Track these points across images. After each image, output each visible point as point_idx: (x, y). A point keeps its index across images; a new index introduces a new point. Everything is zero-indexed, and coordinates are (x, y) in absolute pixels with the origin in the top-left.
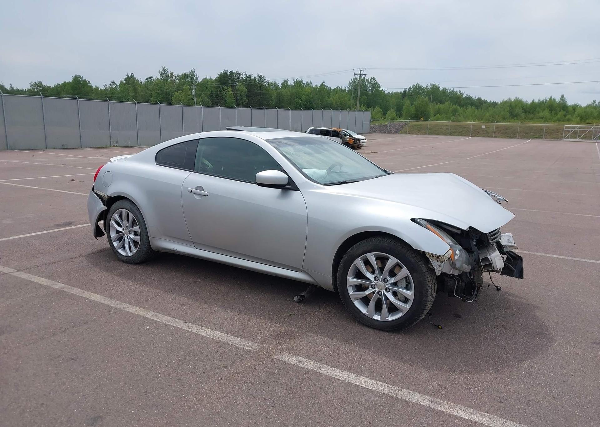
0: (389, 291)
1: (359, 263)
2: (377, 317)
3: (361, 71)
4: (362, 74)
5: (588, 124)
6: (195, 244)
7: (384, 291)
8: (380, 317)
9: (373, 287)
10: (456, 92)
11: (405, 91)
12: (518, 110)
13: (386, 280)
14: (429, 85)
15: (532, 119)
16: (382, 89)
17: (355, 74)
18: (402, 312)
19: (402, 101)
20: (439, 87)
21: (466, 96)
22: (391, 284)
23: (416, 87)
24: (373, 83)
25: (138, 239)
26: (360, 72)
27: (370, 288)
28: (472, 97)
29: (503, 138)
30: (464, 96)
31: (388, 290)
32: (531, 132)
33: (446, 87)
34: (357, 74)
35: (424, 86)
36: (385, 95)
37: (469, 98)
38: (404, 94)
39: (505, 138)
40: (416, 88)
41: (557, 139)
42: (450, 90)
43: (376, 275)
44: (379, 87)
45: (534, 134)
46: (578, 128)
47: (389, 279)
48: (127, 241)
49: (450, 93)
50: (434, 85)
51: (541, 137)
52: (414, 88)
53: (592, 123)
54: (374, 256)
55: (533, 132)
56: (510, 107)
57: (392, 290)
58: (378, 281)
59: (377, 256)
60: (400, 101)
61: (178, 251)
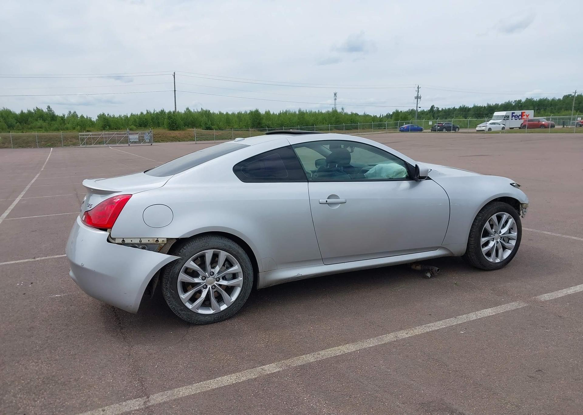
0: (502, 239)
1: (487, 224)
2: (497, 260)
5: (88, 131)
6: (324, 260)
7: (499, 240)
8: (499, 259)
9: (493, 239)
12: (12, 120)
13: (500, 232)
15: (31, 128)
18: (510, 250)
25: (238, 282)
29: (16, 148)
32: (42, 141)
39: (17, 148)
41: (69, 146)
43: (495, 230)
45: (46, 143)
46: (91, 135)
51: (53, 146)
53: (91, 130)
54: (496, 216)
55: (44, 141)
58: (496, 234)
61: (303, 276)
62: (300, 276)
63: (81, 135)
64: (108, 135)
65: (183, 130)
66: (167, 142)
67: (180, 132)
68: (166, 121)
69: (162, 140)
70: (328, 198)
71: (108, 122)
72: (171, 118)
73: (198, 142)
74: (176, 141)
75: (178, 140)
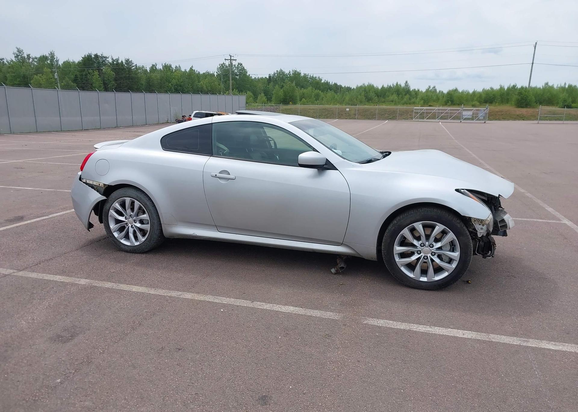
0: (435, 255)
1: (406, 232)
2: (424, 279)
3: (231, 56)
4: (232, 60)
5: (430, 106)
6: (218, 228)
7: (430, 255)
8: (426, 278)
9: (419, 252)
10: (316, 77)
11: (270, 77)
12: (372, 94)
13: (431, 246)
14: (291, 71)
15: (384, 102)
16: (249, 75)
17: (225, 59)
18: (447, 271)
19: (268, 86)
20: (300, 73)
21: (324, 82)
22: (436, 249)
23: (280, 72)
24: (240, 68)
25: (147, 227)
26: (231, 58)
27: (415, 254)
28: (329, 82)
29: (363, 119)
30: (323, 81)
31: (433, 254)
32: (386, 114)
33: (307, 73)
34: (227, 60)
35: (287, 72)
36: (252, 80)
37: (327, 83)
38: (270, 80)
39: (364, 119)
40: (280, 74)
41: (407, 119)
42: (310, 76)
43: (422, 241)
44: (247, 73)
45: (388, 116)
46: (424, 110)
47: (435, 244)
48: (131, 230)
49: (310, 78)
50: (296, 71)
51: (394, 118)
52: (278, 74)
53: (433, 105)
54: (421, 225)
55: (387, 114)
56: (365, 91)
57: (437, 253)
58: (424, 247)
59: (423, 224)
60: (266, 86)
61: (198, 236)
62: (195, 235)
63: (416, 109)
64: (442, 111)
65: (533, 107)
66: (508, 120)
67: (529, 110)
68: (515, 97)
69: (503, 118)
70: (220, 173)
71: (451, 98)
72: (521, 94)
73: (540, 122)
74: (519, 120)
75: (523, 119)
